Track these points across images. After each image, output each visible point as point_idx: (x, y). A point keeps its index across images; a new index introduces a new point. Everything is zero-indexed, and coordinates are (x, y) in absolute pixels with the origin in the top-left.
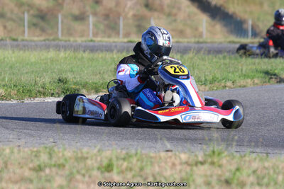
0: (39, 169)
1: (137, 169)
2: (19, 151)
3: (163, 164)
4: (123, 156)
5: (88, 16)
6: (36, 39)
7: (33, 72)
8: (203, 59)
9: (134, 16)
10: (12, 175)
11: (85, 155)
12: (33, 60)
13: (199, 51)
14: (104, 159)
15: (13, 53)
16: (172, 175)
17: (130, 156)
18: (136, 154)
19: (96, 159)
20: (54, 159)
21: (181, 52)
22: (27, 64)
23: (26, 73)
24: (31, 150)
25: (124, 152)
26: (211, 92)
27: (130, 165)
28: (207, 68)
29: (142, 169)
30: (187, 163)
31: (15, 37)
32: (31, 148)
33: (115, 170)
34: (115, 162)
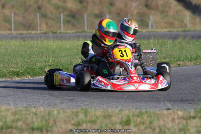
0: (78, 124)
1: (147, 123)
2: (64, 112)
3: (166, 119)
4: (137, 114)
5: (106, 15)
6: (69, 31)
7: (68, 55)
8: (188, 43)
9: (138, 13)
10: (60, 129)
11: (110, 114)
12: (68, 47)
13: (185, 37)
14: (124, 117)
15: (54, 42)
16: (173, 126)
17: (142, 114)
18: (146, 112)
19: (118, 117)
20: (88, 117)
21: (172, 39)
22: (64, 50)
23: (64, 56)
24: (72, 111)
25: (137, 111)
26: (195, 67)
27: (142, 120)
28: (192, 50)
29: (151, 123)
30: (182, 118)
31: (54, 31)
32: (72, 110)
33: (132, 124)
34: (131, 118)
